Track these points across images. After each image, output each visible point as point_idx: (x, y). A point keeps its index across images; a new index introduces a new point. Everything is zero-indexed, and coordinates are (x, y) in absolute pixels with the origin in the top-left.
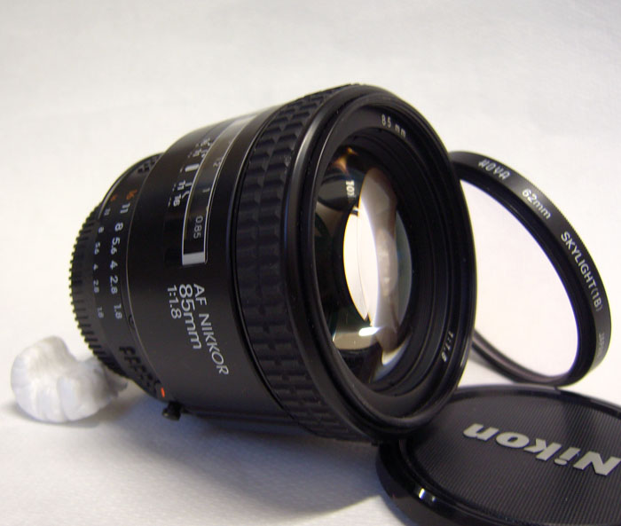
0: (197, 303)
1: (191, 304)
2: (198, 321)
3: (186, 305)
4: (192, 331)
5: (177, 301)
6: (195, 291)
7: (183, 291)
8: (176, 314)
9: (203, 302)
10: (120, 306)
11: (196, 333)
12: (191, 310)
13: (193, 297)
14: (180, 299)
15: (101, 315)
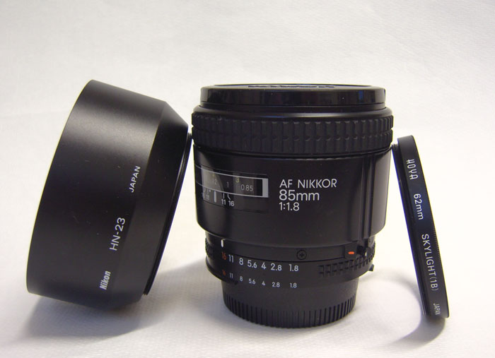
0: (291, 187)
1: (291, 192)
2: (302, 190)
3: (292, 197)
4: (308, 197)
5: (288, 203)
6: (283, 187)
7: (283, 197)
8: (297, 207)
9: (290, 182)
10: (290, 265)
11: (310, 194)
12: (295, 193)
13: (287, 190)
14: (287, 201)
15: (295, 285)
